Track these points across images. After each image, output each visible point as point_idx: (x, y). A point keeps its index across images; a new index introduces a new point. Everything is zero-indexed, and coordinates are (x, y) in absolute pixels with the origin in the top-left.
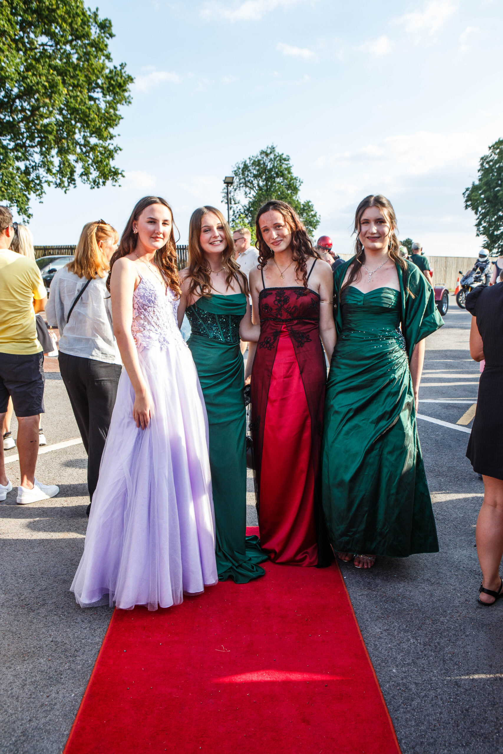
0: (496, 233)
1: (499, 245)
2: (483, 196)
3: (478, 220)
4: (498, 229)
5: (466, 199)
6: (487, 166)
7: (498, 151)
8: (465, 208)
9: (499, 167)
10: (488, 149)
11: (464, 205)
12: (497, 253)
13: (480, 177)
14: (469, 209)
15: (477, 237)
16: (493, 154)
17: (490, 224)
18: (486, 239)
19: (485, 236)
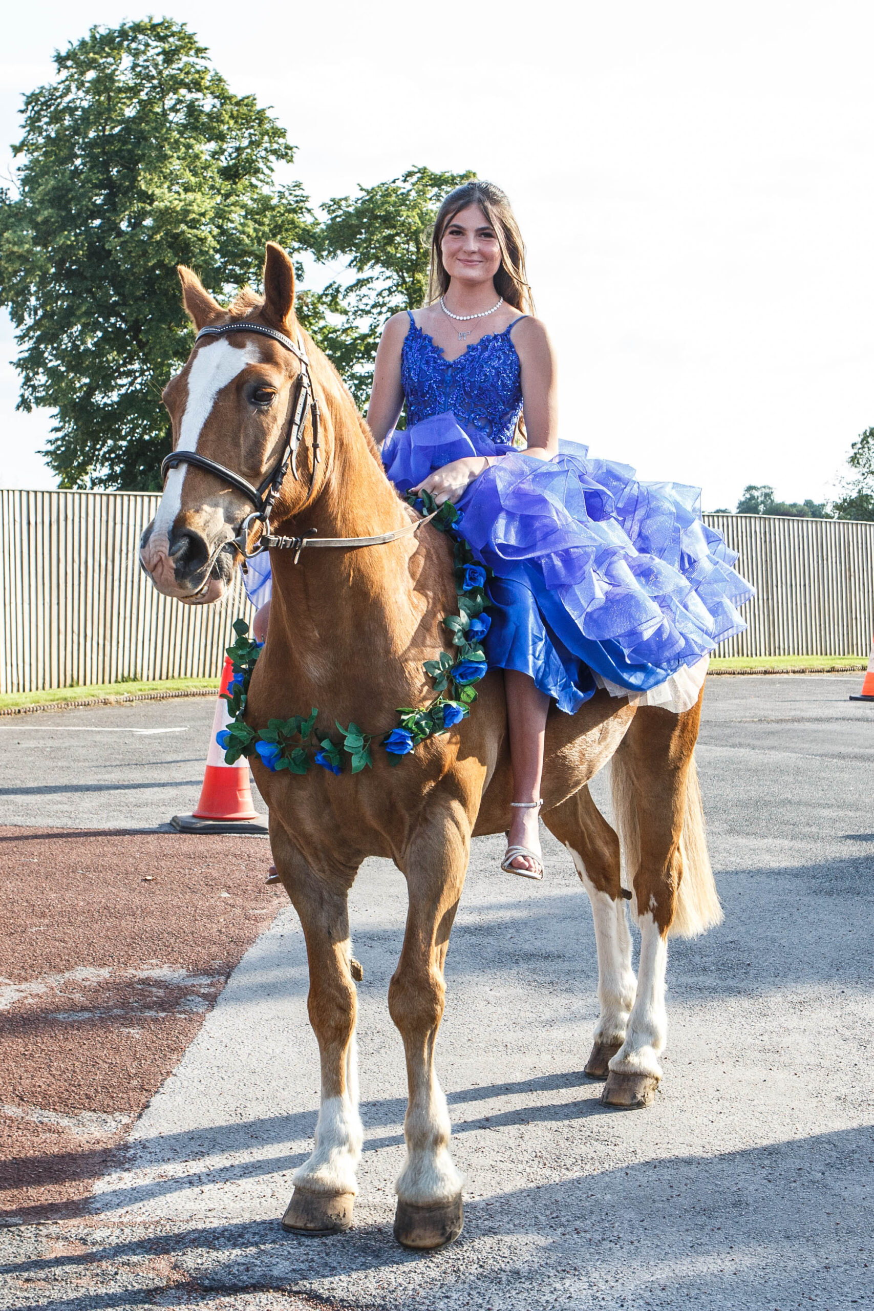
0: (98, 398)
3: (28, 344)
4: (108, 389)
7: (91, 75)
10: (56, 65)
12: (112, 478)
18: (56, 423)
19: (56, 410)
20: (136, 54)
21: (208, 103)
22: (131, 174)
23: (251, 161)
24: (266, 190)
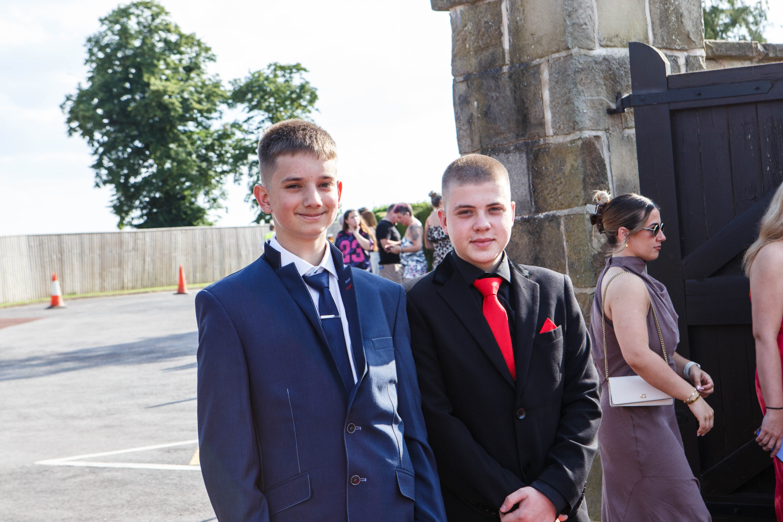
0: (132, 180)
1: (141, 203)
2: (100, 111)
3: (96, 157)
4: (136, 173)
5: (68, 116)
6: (101, 55)
7: (117, 27)
8: (68, 134)
9: (125, 58)
10: (100, 23)
11: (66, 128)
12: (142, 216)
13: (90, 75)
14: (77, 135)
15: (97, 188)
16: (109, 33)
17: (120, 163)
18: (114, 192)
19: (112, 186)
20: (138, 16)
21: (173, 38)
22: (139, 74)
23: (196, 64)
24: (204, 77)
